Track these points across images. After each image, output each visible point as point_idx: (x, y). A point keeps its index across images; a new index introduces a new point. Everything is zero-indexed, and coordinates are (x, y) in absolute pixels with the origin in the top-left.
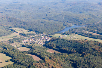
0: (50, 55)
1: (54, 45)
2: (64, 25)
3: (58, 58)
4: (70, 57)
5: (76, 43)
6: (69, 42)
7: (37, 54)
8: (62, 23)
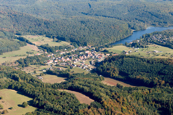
0: (111, 91)
1: (115, 69)
2: (129, 26)
3: (129, 97)
4: (154, 96)
5: (162, 65)
6: (148, 62)
7: (83, 89)
8: (126, 23)
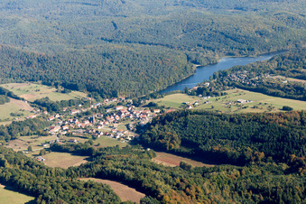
0: (173, 176)
1: (173, 135)
2: (188, 58)
3: (205, 185)
4: (249, 180)
5: (257, 125)
6: (232, 120)
7: (123, 175)
8: (182, 53)
